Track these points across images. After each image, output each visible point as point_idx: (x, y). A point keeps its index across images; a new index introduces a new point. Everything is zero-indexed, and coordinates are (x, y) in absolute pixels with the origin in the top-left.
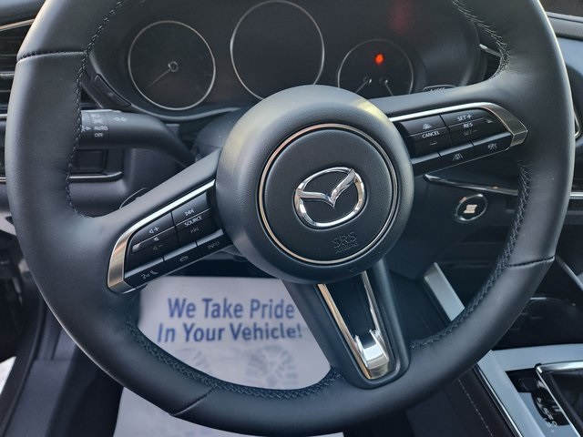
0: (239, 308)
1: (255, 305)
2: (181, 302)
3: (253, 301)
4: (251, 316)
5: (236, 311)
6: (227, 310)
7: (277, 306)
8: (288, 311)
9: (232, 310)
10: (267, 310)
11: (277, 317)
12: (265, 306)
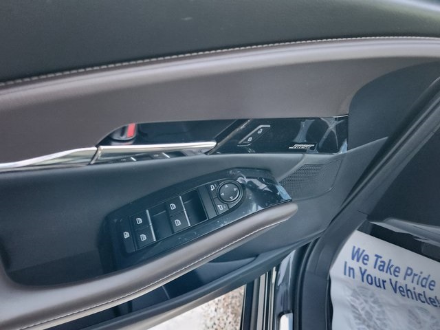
0: (397, 270)
1: (409, 272)
2: (361, 252)
3: (409, 268)
4: (405, 279)
5: (395, 271)
6: (389, 268)
7: (424, 278)
8: (430, 284)
9: (392, 269)
10: (416, 278)
11: (423, 286)
12: (415, 275)
